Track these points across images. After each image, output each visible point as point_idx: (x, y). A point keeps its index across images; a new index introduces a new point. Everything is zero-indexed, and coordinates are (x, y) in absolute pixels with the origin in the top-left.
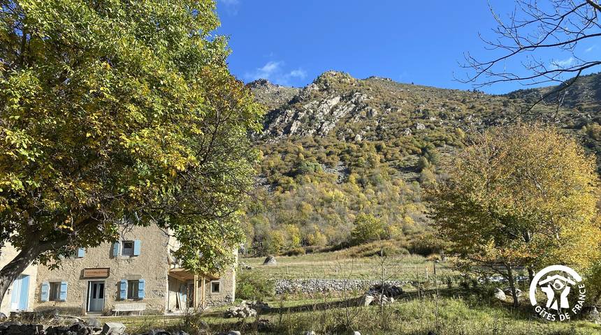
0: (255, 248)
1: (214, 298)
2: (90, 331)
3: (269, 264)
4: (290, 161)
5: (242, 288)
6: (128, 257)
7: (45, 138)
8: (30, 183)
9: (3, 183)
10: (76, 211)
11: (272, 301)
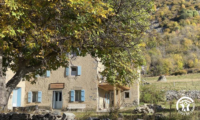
0: (152, 71)
1: (126, 102)
2: (55, 118)
3: (162, 81)
4: (175, 10)
5: (144, 96)
6: (74, 76)
7: (26, 4)
8: (19, 31)
9: (5, 31)
10: (45, 47)
11: (164, 104)
